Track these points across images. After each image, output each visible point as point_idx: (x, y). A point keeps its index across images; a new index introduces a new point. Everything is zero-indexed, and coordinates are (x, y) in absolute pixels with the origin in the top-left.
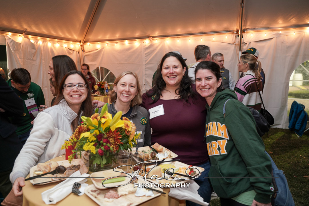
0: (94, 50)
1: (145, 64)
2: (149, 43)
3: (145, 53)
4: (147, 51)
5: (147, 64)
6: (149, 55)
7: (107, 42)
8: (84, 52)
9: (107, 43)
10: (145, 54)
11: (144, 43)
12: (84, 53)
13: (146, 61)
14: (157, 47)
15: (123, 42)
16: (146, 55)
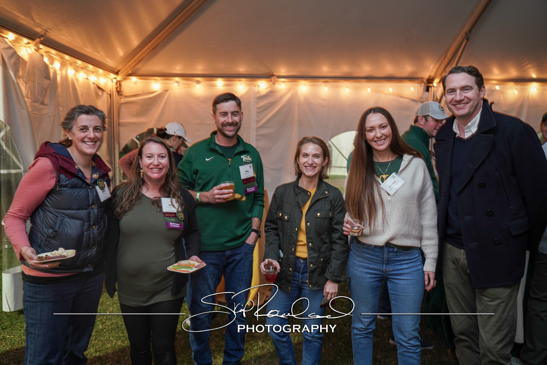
0: (145, 92)
1: (257, 128)
2: (267, 88)
3: (258, 106)
4: (262, 104)
5: (261, 127)
6: (265, 109)
7: (177, 79)
8: (121, 95)
9: (177, 82)
10: (258, 108)
11: (257, 87)
12: (121, 98)
13: (258, 122)
14: (282, 97)
15: (213, 82)
16: (259, 111)
